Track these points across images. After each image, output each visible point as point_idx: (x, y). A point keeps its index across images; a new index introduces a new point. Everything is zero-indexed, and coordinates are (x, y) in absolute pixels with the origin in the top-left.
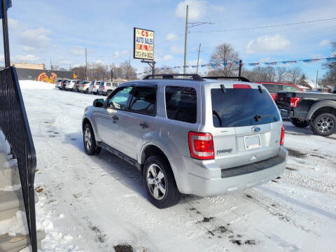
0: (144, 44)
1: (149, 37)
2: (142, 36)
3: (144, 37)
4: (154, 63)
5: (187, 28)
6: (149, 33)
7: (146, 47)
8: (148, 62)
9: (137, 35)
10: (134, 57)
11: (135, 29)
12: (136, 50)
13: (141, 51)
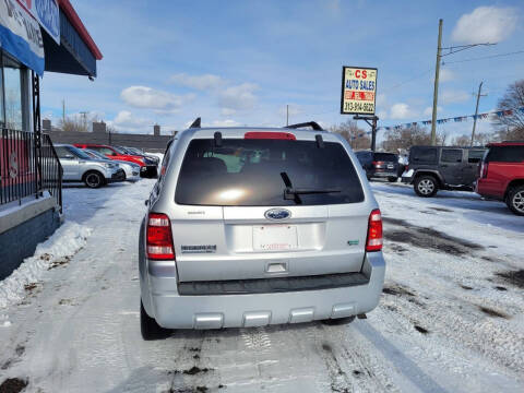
0: (359, 90)
1: (368, 79)
2: (355, 79)
3: (359, 80)
4: (376, 119)
5: (439, 57)
6: (369, 72)
7: (362, 96)
8: (365, 119)
9: (347, 77)
10: (342, 112)
11: (344, 68)
12: (345, 101)
13: (354, 102)
